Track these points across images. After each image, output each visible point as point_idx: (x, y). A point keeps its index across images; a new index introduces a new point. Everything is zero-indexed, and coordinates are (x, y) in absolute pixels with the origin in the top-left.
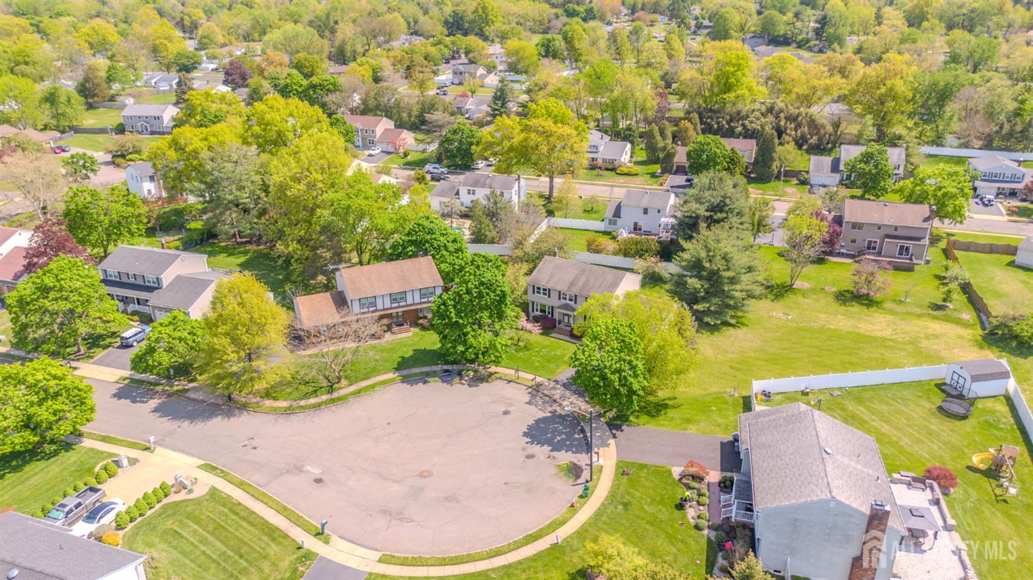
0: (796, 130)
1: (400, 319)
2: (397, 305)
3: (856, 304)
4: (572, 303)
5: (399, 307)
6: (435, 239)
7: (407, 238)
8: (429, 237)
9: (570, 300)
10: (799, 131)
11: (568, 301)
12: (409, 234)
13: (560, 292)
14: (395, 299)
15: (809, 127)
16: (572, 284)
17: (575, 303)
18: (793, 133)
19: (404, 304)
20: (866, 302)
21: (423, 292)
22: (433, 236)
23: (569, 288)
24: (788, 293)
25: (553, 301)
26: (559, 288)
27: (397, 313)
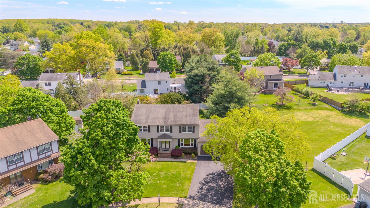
1: (19, 179)
2: (14, 166)
3: (283, 110)
4: (168, 133)
5: (17, 168)
6: (40, 105)
7: (12, 108)
8: (34, 104)
9: (167, 131)
11: (165, 132)
12: (13, 105)
13: (158, 126)
14: (12, 162)
16: (165, 119)
17: (171, 132)
19: (22, 164)
20: (286, 108)
21: (40, 149)
22: (38, 103)
23: (165, 121)
25: (154, 134)
26: (157, 123)
27: (15, 174)
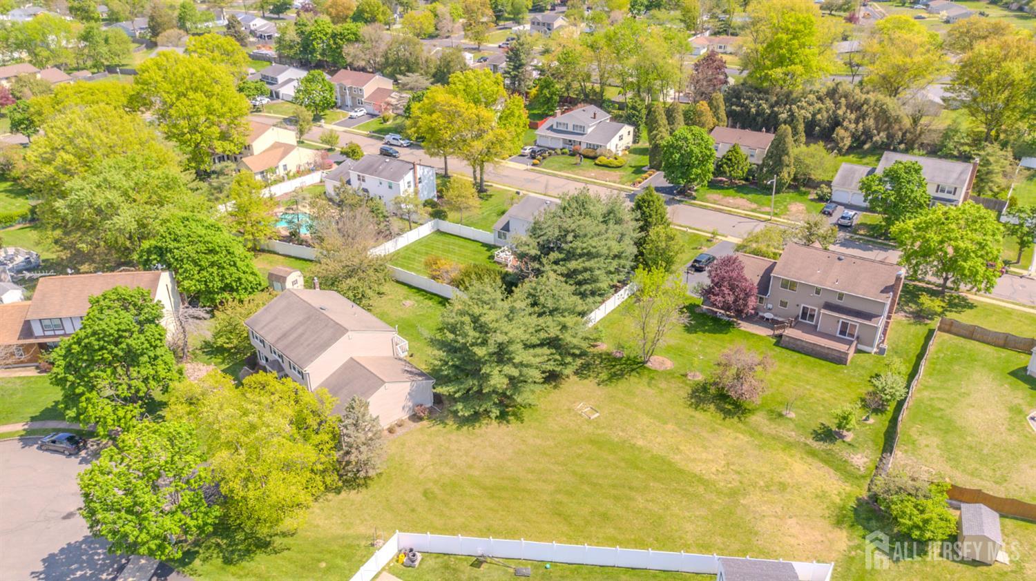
0: (857, 122)
3: (713, 409)
10: (861, 124)
13: (268, 344)
15: (876, 119)
18: (853, 126)
20: (730, 408)
24: (634, 373)
